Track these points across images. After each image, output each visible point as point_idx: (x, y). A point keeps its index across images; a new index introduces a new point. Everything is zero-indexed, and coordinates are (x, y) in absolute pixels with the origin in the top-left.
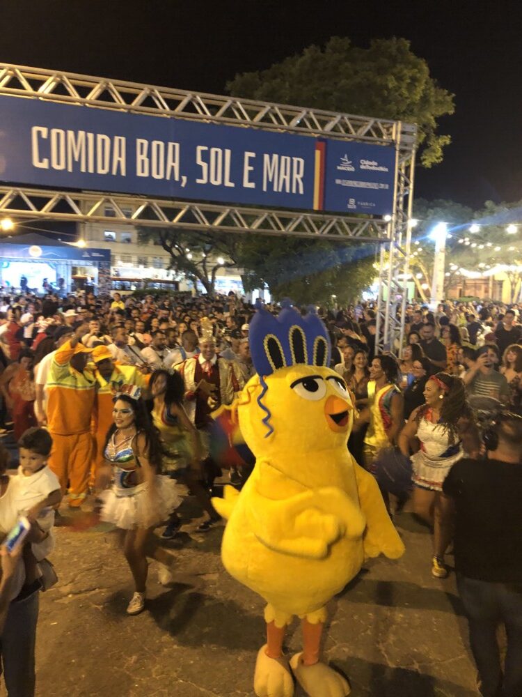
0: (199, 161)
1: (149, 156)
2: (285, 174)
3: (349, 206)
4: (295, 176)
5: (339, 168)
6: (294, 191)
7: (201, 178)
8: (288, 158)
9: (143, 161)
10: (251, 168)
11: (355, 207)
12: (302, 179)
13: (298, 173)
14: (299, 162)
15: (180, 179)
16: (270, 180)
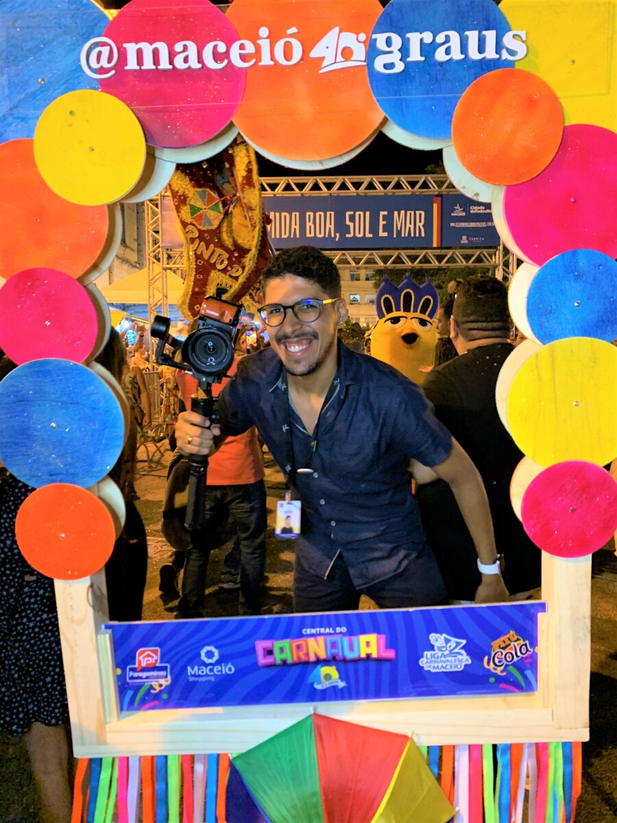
0: (348, 222)
1: (314, 222)
2: (410, 223)
3: (462, 242)
4: (418, 224)
5: (452, 214)
6: (417, 235)
7: (350, 233)
8: (412, 212)
9: (310, 227)
10: (385, 223)
11: (467, 242)
12: (423, 226)
13: (420, 221)
14: (420, 214)
15: (335, 236)
16: (399, 229)
